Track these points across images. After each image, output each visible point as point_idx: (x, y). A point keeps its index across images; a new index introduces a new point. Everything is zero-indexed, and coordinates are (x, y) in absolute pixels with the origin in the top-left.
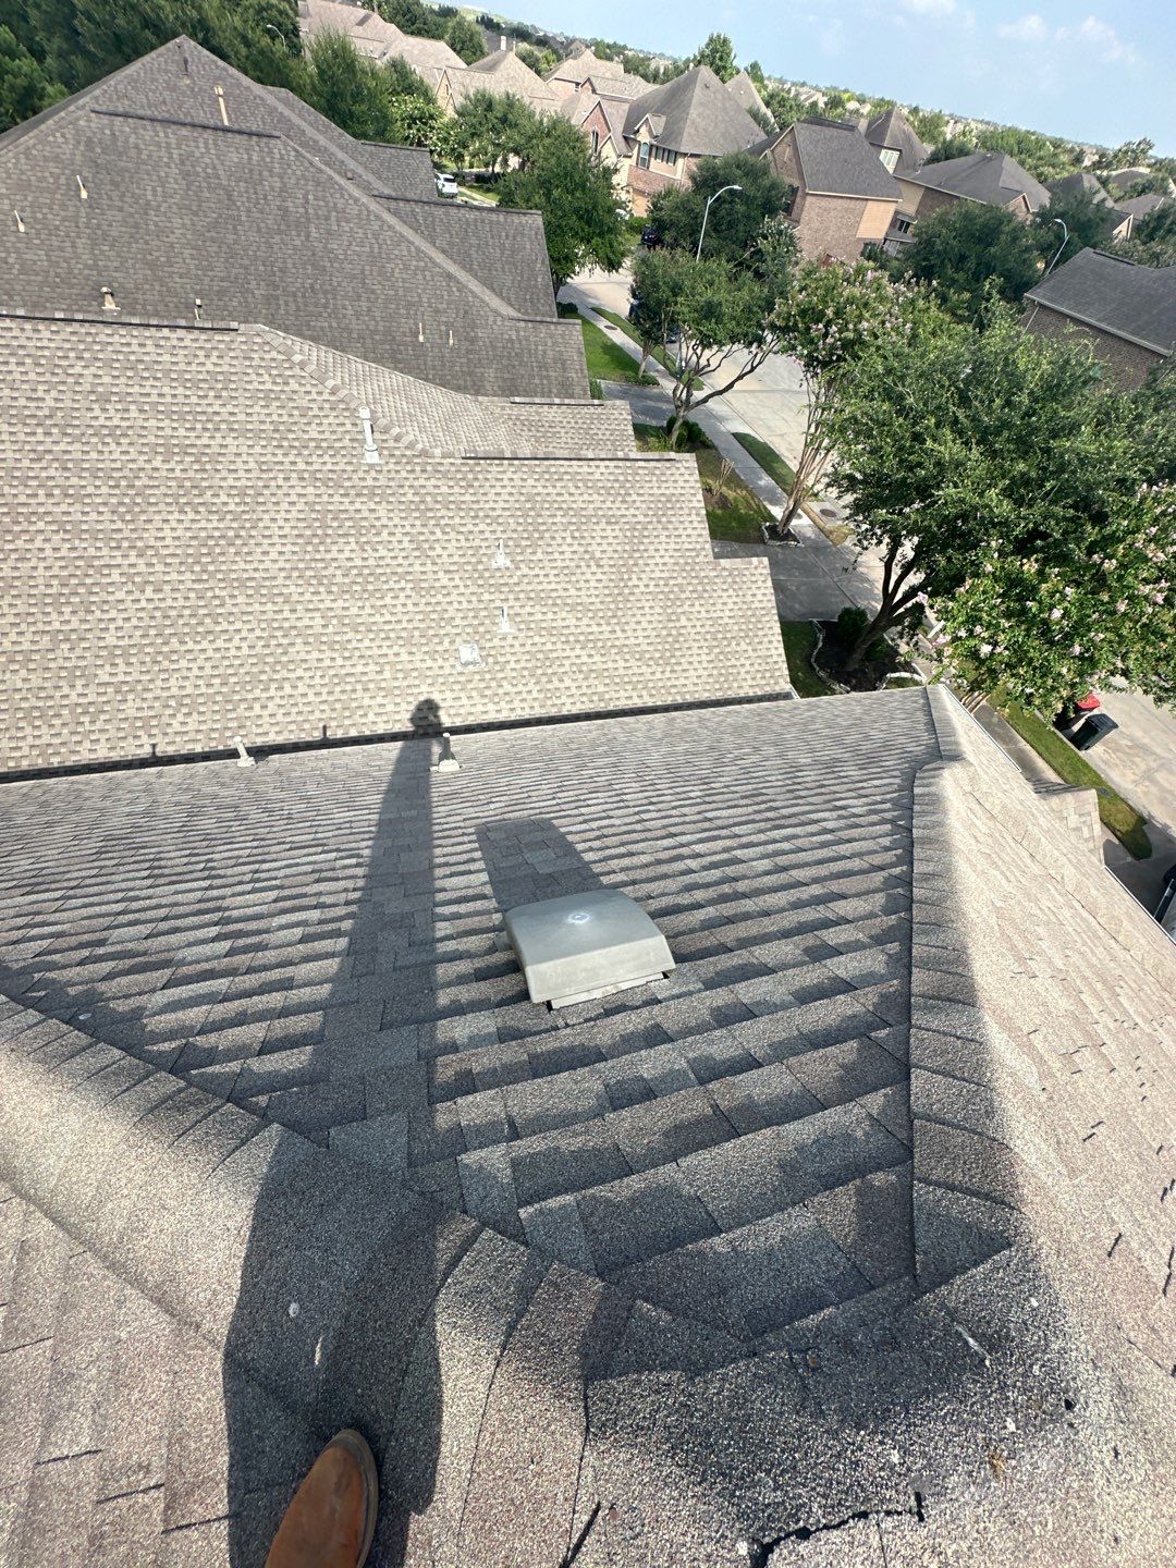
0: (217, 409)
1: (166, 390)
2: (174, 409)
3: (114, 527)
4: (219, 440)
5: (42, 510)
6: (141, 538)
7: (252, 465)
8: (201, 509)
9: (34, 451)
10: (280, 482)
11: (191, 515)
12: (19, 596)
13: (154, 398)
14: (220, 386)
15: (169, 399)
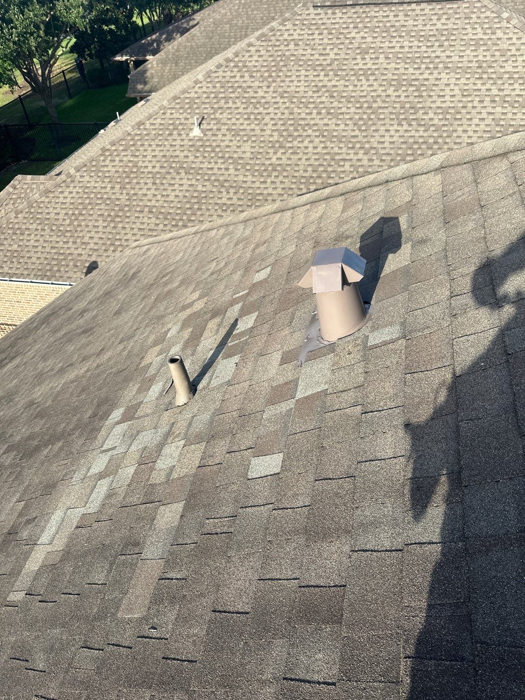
0: (438, 54)
1: (406, 43)
2: (408, 56)
3: (353, 134)
4: (436, 75)
5: (312, 122)
6: (368, 142)
7: (457, 92)
8: (414, 123)
9: (316, 86)
10: (476, 104)
11: (406, 127)
12: (287, 176)
13: (397, 49)
14: (444, 38)
15: (407, 49)
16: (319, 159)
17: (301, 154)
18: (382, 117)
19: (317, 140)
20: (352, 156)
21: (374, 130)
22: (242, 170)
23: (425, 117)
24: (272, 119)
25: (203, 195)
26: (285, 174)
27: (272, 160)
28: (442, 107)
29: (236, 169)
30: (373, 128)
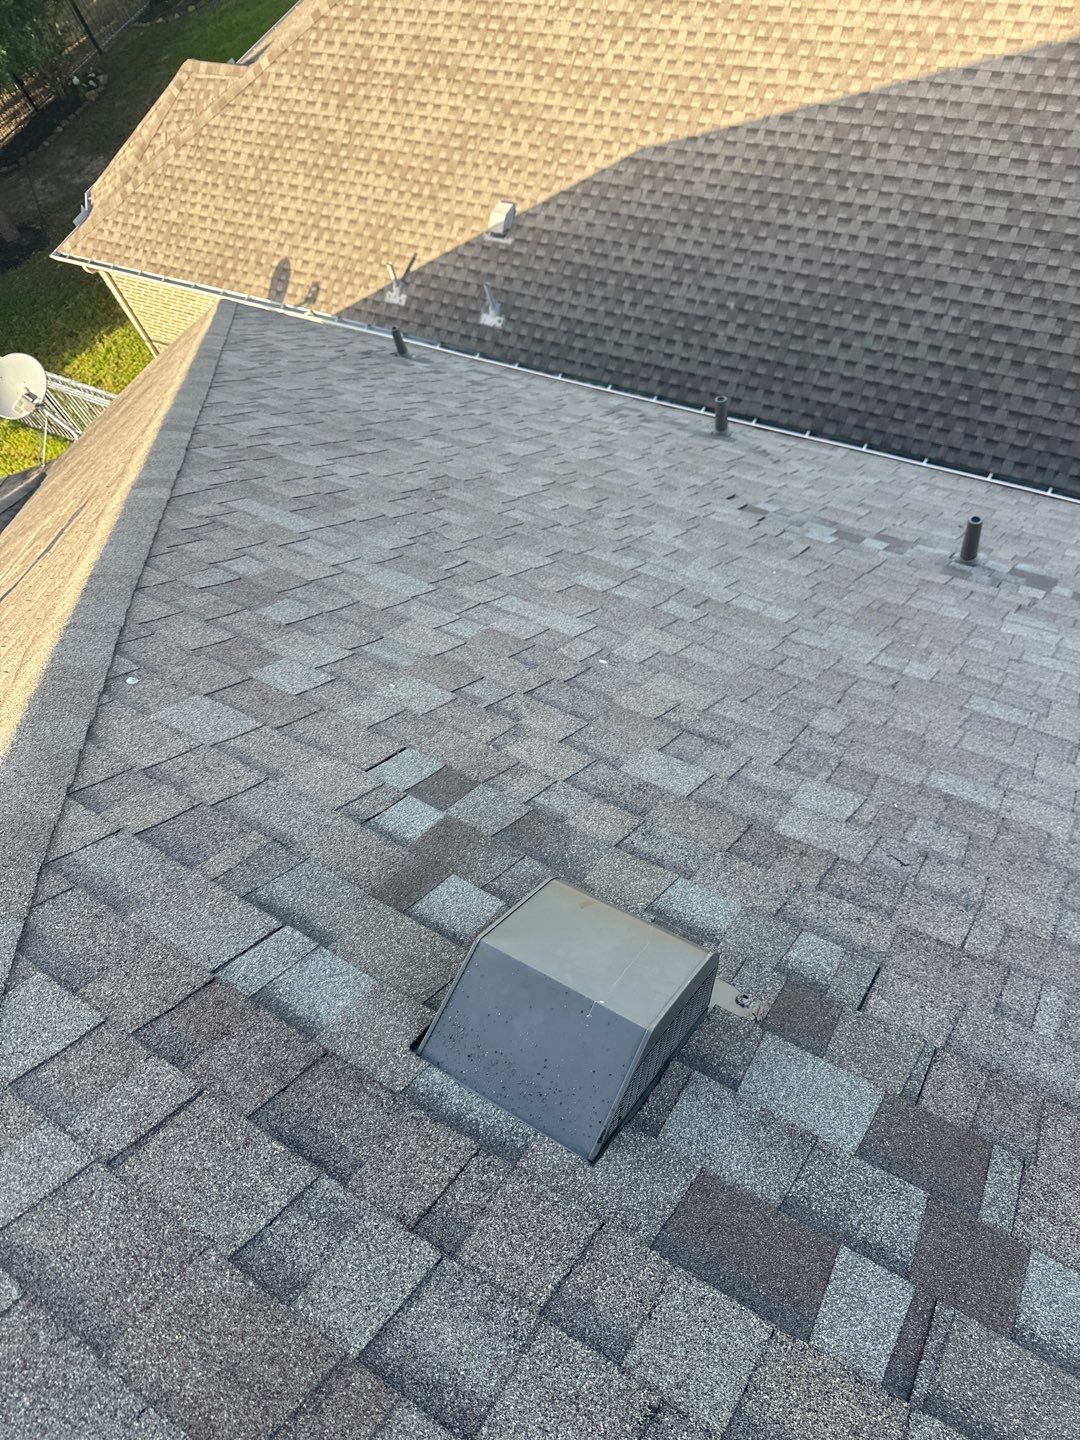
22: (548, 79)
25: (472, 133)
29: (538, 78)
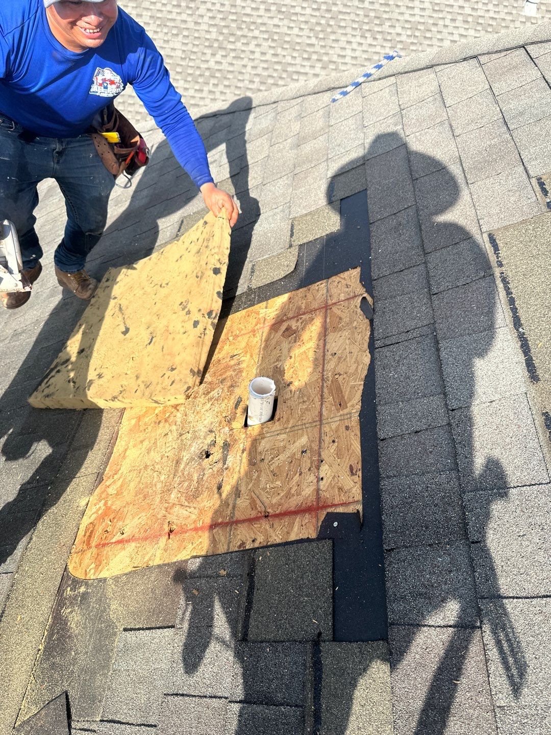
16: (267, 69)
17: (246, 60)
18: (343, 24)
19: (265, 44)
20: (307, 70)
21: (333, 40)
23: (391, 31)
24: (209, 10)
26: (226, 83)
27: (209, 63)
28: (410, 22)
30: (333, 37)
